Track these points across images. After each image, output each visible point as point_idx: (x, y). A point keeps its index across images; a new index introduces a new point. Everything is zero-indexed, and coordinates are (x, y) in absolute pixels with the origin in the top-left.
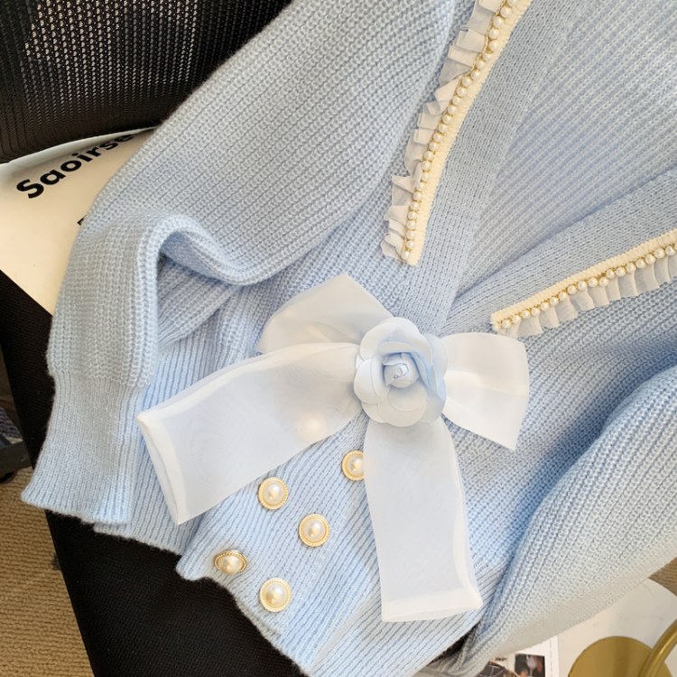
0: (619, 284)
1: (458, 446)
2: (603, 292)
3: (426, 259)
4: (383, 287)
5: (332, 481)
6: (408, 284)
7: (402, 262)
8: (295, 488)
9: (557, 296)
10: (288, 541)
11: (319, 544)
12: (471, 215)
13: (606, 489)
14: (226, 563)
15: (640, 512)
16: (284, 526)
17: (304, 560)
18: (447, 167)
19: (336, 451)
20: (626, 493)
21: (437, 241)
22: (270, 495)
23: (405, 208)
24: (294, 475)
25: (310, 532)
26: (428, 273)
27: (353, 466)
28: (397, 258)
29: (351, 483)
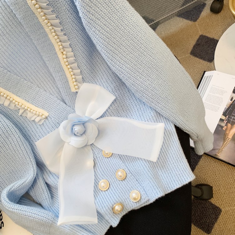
0: (65, 48)
1: (111, 115)
2: (68, 53)
3: (48, 110)
4: (52, 127)
5: (109, 163)
6: (53, 118)
7: (47, 118)
8: (106, 177)
9: (69, 69)
10: (121, 185)
11: (125, 174)
12: (37, 91)
13: (129, 72)
14: (117, 210)
15: (140, 61)
16: (116, 185)
17: (129, 182)
18: (20, 96)
19: (100, 158)
20: (132, 66)
21: (43, 104)
22: (104, 187)
23: (29, 113)
24: (101, 176)
25: (121, 176)
26: (52, 110)
27: (107, 154)
28: (44, 120)
29: (112, 156)
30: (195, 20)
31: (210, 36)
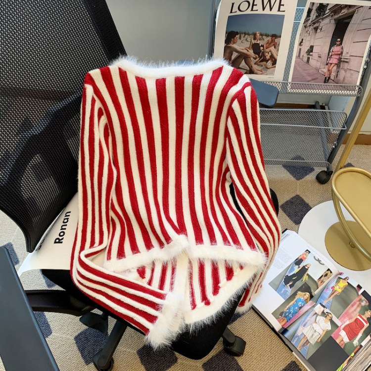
30: (298, 179)
31: (306, 200)
